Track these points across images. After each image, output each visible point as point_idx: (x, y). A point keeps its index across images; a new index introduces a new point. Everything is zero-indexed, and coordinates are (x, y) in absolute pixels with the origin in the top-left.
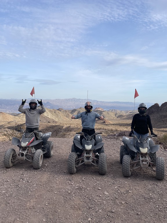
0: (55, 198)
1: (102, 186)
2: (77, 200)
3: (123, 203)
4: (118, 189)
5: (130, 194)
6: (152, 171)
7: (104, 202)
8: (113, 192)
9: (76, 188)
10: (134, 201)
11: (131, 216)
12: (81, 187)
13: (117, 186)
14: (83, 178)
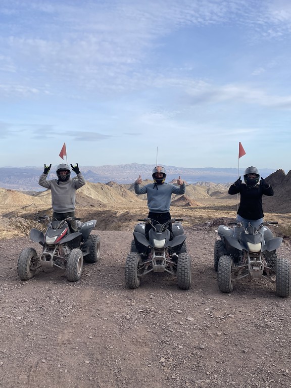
0: (104, 327)
1: (184, 307)
2: (141, 331)
3: (219, 333)
4: (211, 312)
5: (231, 319)
6: (269, 283)
7: (187, 332)
8: (202, 316)
9: (140, 311)
10: (237, 331)
11: (232, 354)
12: (149, 310)
13: (209, 307)
14: (152, 296)
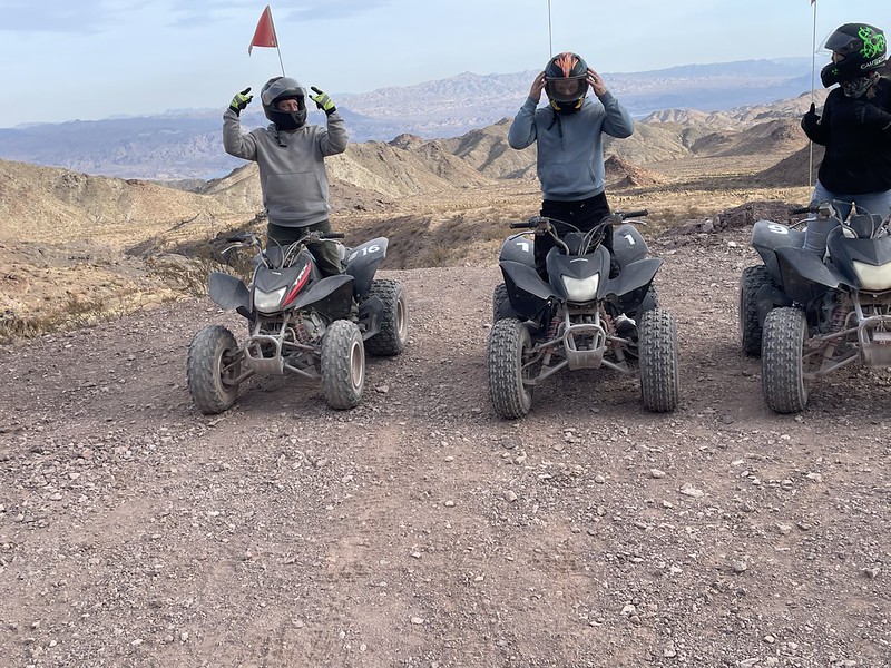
0: (449, 526)
1: (667, 461)
2: (554, 531)
3: (785, 527)
4: (750, 469)
5: (813, 486)
7: (688, 528)
8: (726, 482)
9: (542, 476)
10: (837, 517)
11: (832, 583)
12: (567, 473)
13: (742, 456)
14: (569, 435)
